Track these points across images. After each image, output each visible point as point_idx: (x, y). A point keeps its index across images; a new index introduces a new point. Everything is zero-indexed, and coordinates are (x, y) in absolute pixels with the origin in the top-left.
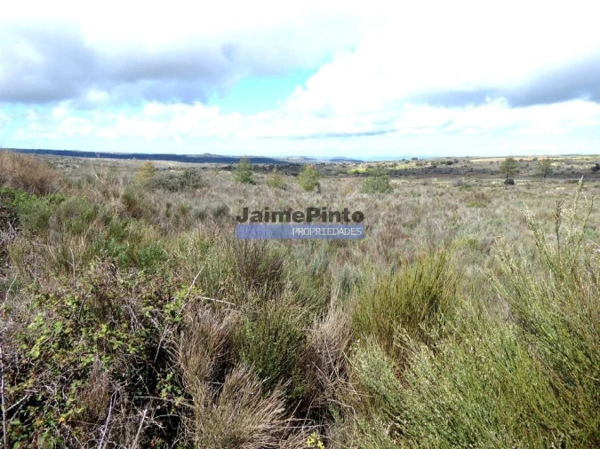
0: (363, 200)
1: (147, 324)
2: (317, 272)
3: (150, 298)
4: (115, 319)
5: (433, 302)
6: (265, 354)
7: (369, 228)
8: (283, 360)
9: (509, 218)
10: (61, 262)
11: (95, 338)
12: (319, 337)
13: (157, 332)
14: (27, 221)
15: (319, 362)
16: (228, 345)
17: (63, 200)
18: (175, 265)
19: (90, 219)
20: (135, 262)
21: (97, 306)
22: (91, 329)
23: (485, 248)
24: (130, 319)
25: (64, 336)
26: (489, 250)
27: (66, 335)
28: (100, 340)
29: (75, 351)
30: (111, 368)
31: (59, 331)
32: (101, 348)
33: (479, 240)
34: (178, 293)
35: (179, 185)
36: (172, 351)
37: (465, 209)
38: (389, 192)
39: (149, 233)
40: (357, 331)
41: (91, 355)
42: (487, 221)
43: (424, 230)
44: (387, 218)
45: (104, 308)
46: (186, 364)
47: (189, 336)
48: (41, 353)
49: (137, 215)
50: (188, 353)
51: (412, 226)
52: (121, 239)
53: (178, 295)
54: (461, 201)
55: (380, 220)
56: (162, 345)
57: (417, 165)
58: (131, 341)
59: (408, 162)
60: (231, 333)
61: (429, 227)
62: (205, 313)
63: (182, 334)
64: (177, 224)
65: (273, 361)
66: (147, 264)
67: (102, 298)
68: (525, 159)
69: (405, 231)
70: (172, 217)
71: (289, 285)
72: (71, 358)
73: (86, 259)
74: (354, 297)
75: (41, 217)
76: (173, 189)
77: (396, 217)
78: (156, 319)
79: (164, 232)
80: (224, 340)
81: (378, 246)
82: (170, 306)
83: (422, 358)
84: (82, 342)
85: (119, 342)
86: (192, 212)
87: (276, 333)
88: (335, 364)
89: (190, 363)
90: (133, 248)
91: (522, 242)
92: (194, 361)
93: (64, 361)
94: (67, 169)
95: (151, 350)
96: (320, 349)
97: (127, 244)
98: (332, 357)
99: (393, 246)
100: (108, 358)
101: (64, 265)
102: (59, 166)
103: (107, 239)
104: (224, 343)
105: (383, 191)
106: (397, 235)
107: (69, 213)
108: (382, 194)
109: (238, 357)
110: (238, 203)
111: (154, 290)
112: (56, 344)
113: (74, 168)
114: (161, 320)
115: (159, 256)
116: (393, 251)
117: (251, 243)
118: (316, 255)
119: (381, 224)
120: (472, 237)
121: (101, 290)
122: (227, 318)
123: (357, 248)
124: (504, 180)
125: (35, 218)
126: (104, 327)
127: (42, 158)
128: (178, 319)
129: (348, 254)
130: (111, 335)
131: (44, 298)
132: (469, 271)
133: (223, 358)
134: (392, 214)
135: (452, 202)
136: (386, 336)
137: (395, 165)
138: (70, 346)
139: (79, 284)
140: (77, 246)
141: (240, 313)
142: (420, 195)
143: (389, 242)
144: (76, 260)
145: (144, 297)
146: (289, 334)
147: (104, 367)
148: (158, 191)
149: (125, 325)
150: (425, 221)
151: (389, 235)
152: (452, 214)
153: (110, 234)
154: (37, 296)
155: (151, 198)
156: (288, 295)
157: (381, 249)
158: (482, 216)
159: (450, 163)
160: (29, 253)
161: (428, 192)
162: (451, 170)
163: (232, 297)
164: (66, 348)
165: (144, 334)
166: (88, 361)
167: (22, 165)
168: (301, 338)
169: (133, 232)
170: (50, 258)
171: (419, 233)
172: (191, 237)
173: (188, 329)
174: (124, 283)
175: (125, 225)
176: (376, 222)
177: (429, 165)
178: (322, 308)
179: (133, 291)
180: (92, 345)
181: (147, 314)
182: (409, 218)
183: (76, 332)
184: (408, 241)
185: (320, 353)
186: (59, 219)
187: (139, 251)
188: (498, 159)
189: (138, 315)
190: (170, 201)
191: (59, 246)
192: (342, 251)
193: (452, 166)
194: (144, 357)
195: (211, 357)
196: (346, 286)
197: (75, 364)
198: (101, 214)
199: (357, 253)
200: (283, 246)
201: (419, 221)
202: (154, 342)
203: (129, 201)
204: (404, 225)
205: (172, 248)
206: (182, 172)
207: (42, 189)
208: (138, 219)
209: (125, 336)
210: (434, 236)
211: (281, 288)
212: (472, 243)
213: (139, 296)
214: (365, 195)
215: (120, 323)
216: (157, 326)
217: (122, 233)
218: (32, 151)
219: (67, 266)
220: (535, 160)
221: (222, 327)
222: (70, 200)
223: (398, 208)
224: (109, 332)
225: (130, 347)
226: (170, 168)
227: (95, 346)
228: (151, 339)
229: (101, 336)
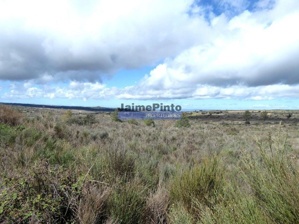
0: (176, 131)
1: (62, 195)
2: (152, 167)
3: (65, 181)
4: (45, 192)
5: (212, 183)
6: (124, 212)
7: (179, 145)
8: (134, 215)
9: (248, 140)
10: (20, 160)
11: (34, 202)
12: (153, 202)
13: (67, 199)
14: (4, 139)
15: (152, 217)
16: (105, 207)
17: (24, 128)
18: (79, 163)
19: (37, 138)
20: (59, 161)
21: (36, 185)
22: (32, 197)
23: (236, 156)
24: (53, 192)
25: (17, 201)
26: (239, 157)
27: (18, 201)
28: (36, 203)
29: (22, 210)
30: (41, 219)
31: (15, 198)
32: (36, 208)
33: (234, 151)
34: (80, 178)
35: (84, 122)
36: (75, 210)
37: (226, 136)
38: (189, 127)
39: (67, 146)
40: (173, 198)
41: (31, 212)
42: (238, 142)
43: (206, 146)
44: (188, 140)
45: (40, 186)
46: (82, 217)
47: (84, 202)
48: (4, 211)
49: (61, 137)
50: (83, 211)
51: (200, 144)
52: (52, 149)
53: (79, 179)
54: (224, 132)
55: (184, 141)
56: (70, 206)
57: (202, 113)
58: (53, 204)
59: (198, 112)
60: (107, 200)
61: (209, 145)
62: (93, 189)
63: (81, 200)
64: (82, 142)
65: (128, 215)
66: (64, 162)
67: (39, 180)
68: (254, 111)
69: (197, 146)
70: (79, 138)
71: (137, 174)
72: (19, 214)
73: (33, 160)
74: (171, 181)
75: (12, 137)
76: (80, 124)
77: (192, 139)
78: (67, 192)
79: (75, 146)
80: (103, 204)
81: (184, 154)
82: (75, 185)
83: (206, 214)
84: (27, 205)
85: (47, 205)
86: (89, 136)
87: (130, 200)
88: (161, 217)
89: (84, 216)
90: (58, 154)
91: (255, 152)
92: (86, 215)
93: (16, 215)
94: (28, 113)
95: (63, 209)
96: (153, 209)
97: (55, 151)
98: (160, 213)
99: (191, 154)
100: (40, 213)
101: (22, 163)
102: (24, 111)
103: (45, 149)
104: (103, 205)
105: (185, 126)
106: (193, 148)
107: (26, 136)
108: (185, 128)
109: (110, 213)
110: (113, 131)
111: (67, 176)
112: (12, 206)
113: (31, 112)
114: (70, 193)
115: (71, 158)
116: (191, 157)
117: (118, 152)
118: (152, 158)
119: (185, 143)
120: (230, 150)
121: (39, 176)
122: (105, 192)
123: (173, 155)
124: (245, 122)
125: (8, 138)
126: (39, 196)
127: (15, 107)
128: (79, 192)
129: (168, 158)
130: (42, 201)
131: (9, 180)
132: (229, 167)
133: (102, 214)
134: (190, 138)
135: (220, 132)
136: (187, 202)
137: (192, 113)
138: (20, 207)
139: (27, 173)
140: (30, 152)
141: (112, 189)
142: (204, 128)
143: (189, 152)
144: (28, 159)
145: (62, 180)
146: (137, 200)
147: (37, 219)
148: (73, 125)
149: (50, 195)
150: (207, 141)
151: (189, 148)
152: (220, 138)
153: (47, 146)
154: (5, 179)
155: (69, 128)
156: (137, 179)
157: (185, 156)
158: (235, 139)
159: (218, 113)
160: (4, 156)
161: (208, 127)
162: (219, 116)
163: (108, 180)
164: (18, 208)
165: (60, 200)
166: (29, 215)
167: (5, 111)
168: (143, 203)
169: (58, 145)
170: (15, 159)
171: (204, 148)
172: (88, 148)
173: (84, 197)
174: (51, 172)
175: (55, 142)
176: (182, 141)
177: (208, 114)
178: (154, 186)
179: (56, 177)
180: (32, 206)
181: (63, 189)
182: (199, 140)
183: (24, 199)
184: (198, 151)
185: (153, 211)
186: (21, 139)
187: (61, 155)
188: (241, 111)
189: (58, 190)
190: (79, 130)
191: (20, 152)
192: (165, 156)
193: (219, 114)
194: (60, 213)
195: (96, 213)
196: (167, 175)
197: (21, 217)
198: (43, 136)
199: (172, 158)
200: (135, 153)
201: (204, 142)
202: (65, 205)
203: (58, 130)
204: (196, 144)
205: (78, 154)
206: (86, 116)
207: (14, 123)
208: (62, 139)
209: (50, 201)
210: (211, 149)
211: (133, 175)
212: (231, 153)
213: (59, 179)
214: (177, 128)
215: (48, 194)
216: (67, 196)
217: (53, 146)
218: (11, 104)
219: (23, 163)
220: (259, 112)
221: (102, 197)
222: (27, 129)
223: (193, 135)
224: (42, 199)
225: (52, 207)
226: (80, 114)
227: (33, 207)
228: (64, 203)
229: (37, 201)
